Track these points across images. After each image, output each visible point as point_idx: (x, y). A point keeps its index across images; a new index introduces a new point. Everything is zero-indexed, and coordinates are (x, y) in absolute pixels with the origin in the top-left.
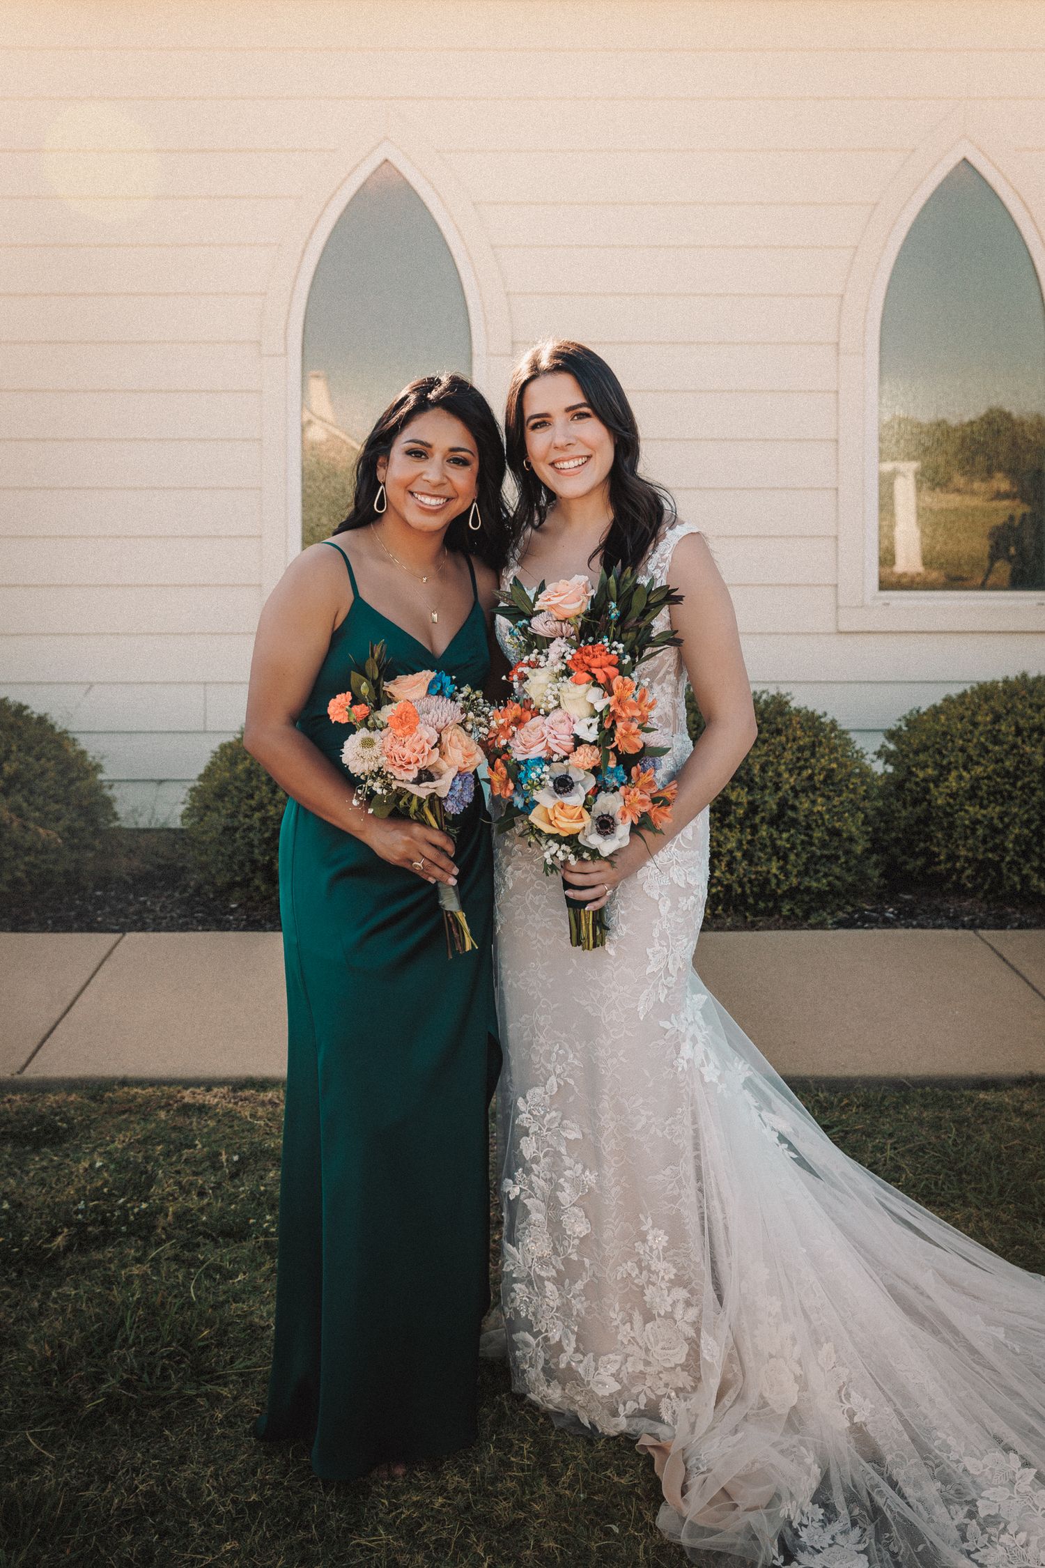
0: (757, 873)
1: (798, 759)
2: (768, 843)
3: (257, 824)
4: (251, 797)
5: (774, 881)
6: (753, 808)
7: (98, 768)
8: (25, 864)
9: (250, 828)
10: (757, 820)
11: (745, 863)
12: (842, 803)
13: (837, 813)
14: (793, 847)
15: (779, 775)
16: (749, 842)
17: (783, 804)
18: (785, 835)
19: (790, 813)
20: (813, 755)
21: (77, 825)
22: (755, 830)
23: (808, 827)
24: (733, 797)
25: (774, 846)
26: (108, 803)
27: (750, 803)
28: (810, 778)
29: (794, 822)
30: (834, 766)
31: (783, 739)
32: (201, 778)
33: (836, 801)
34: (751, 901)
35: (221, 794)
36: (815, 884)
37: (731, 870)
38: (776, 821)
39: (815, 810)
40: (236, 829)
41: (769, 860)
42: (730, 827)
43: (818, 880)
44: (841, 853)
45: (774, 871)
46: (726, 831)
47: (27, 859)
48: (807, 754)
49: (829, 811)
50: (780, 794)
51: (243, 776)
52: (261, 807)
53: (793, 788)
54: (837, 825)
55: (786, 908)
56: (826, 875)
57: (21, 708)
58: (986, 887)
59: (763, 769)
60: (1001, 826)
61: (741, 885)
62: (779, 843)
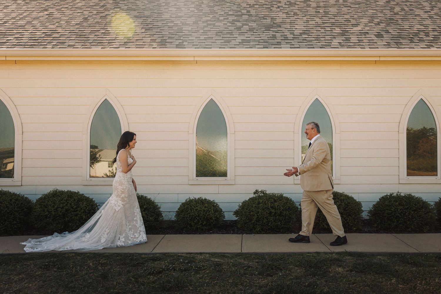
0: (276, 224)
1: (284, 205)
2: (278, 219)
3: (189, 217)
4: (187, 212)
5: (279, 226)
6: (275, 213)
7: (160, 208)
8: (148, 224)
9: (187, 217)
10: (276, 215)
11: (274, 223)
12: (291, 212)
13: (290, 214)
14: (283, 220)
15: (280, 207)
16: (275, 219)
17: (281, 212)
18: (281, 218)
19: (283, 214)
20: (287, 204)
21: (156, 217)
22: (276, 217)
23: (285, 216)
24: (272, 211)
25: (279, 219)
26: (161, 214)
27: (275, 212)
28: (286, 208)
29: (283, 216)
30: (290, 206)
31: (281, 201)
32: (178, 209)
33: (290, 212)
34: (275, 229)
35: (182, 211)
36: (286, 226)
37: (272, 224)
38: (280, 215)
39: (286, 213)
40: (185, 218)
41: (278, 222)
42: (272, 217)
43: (287, 226)
44: (291, 221)
45: (279, 224)
46: (271, 217)
47: (148, 223)
48: (285, 204)
49: (289, 214)
50: (280, 210)
51: (186, 208)
52: (189, 213)
53: (283, 210)
54: (290, 216)
55: (281, 230)
56: (288, 225)
57: (146, 197)
58: (317, 227)
59: (277, 206)
60: (319, 216)
61: (274, 227)
62: (280, 219)
